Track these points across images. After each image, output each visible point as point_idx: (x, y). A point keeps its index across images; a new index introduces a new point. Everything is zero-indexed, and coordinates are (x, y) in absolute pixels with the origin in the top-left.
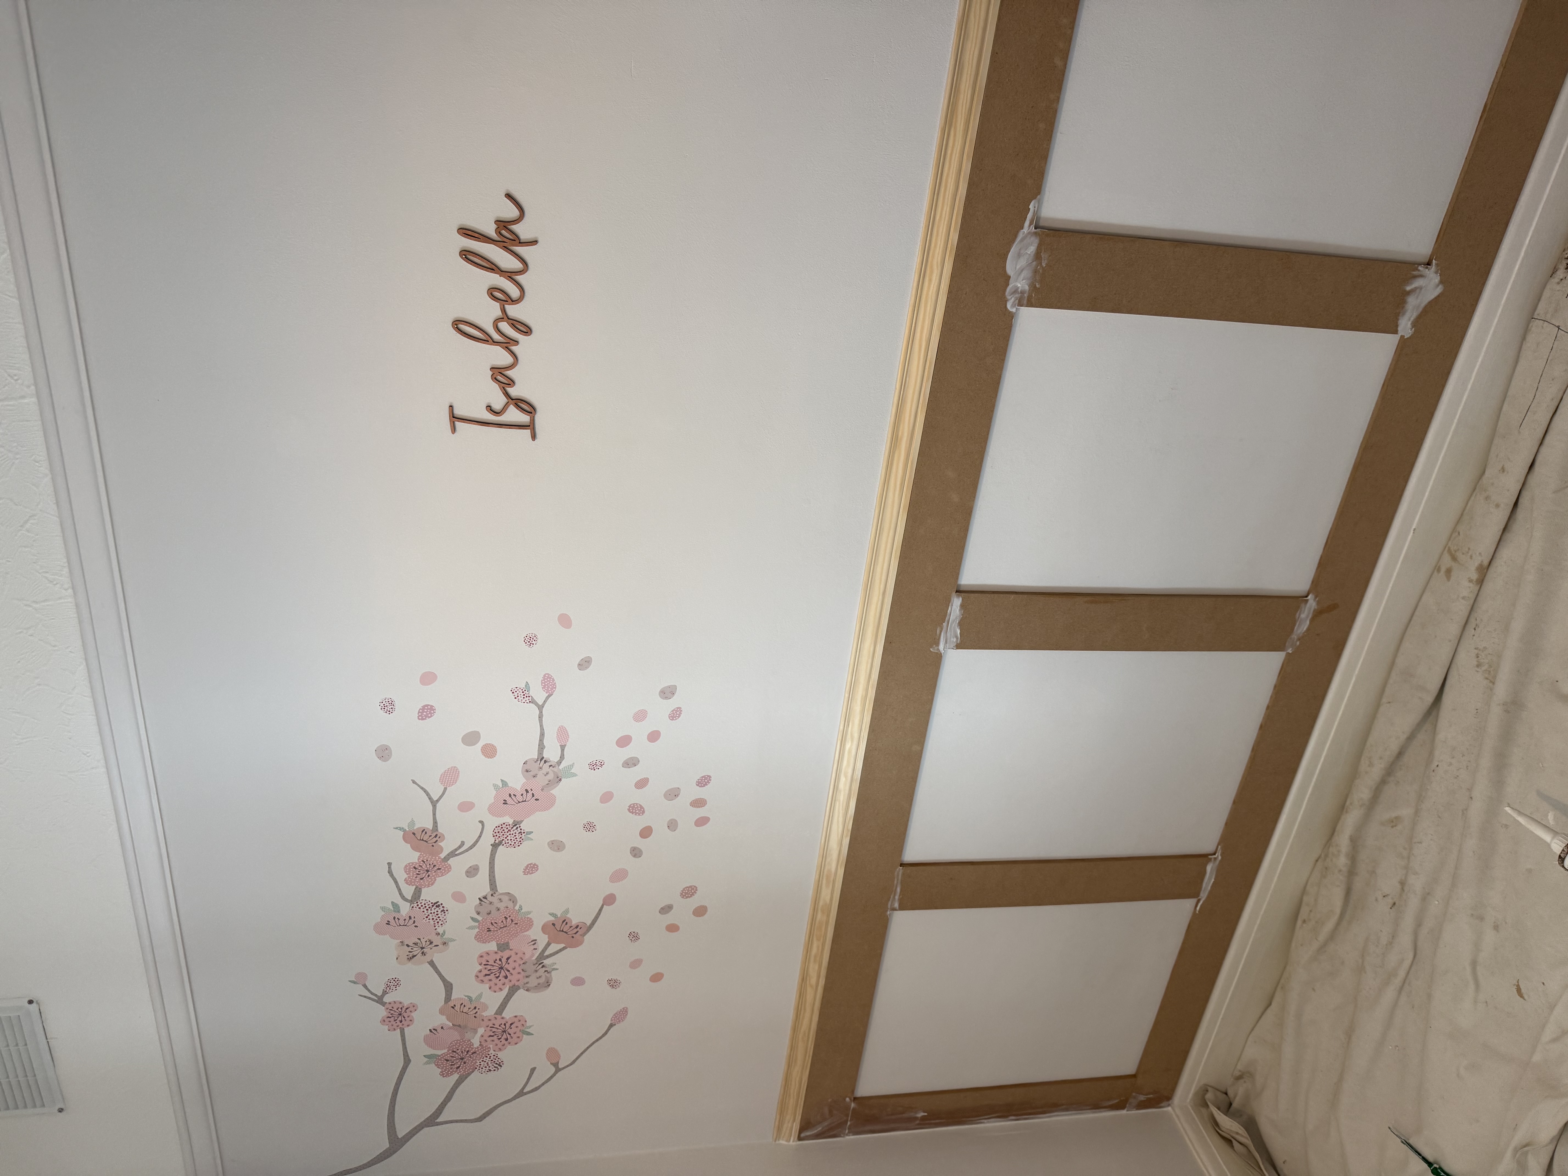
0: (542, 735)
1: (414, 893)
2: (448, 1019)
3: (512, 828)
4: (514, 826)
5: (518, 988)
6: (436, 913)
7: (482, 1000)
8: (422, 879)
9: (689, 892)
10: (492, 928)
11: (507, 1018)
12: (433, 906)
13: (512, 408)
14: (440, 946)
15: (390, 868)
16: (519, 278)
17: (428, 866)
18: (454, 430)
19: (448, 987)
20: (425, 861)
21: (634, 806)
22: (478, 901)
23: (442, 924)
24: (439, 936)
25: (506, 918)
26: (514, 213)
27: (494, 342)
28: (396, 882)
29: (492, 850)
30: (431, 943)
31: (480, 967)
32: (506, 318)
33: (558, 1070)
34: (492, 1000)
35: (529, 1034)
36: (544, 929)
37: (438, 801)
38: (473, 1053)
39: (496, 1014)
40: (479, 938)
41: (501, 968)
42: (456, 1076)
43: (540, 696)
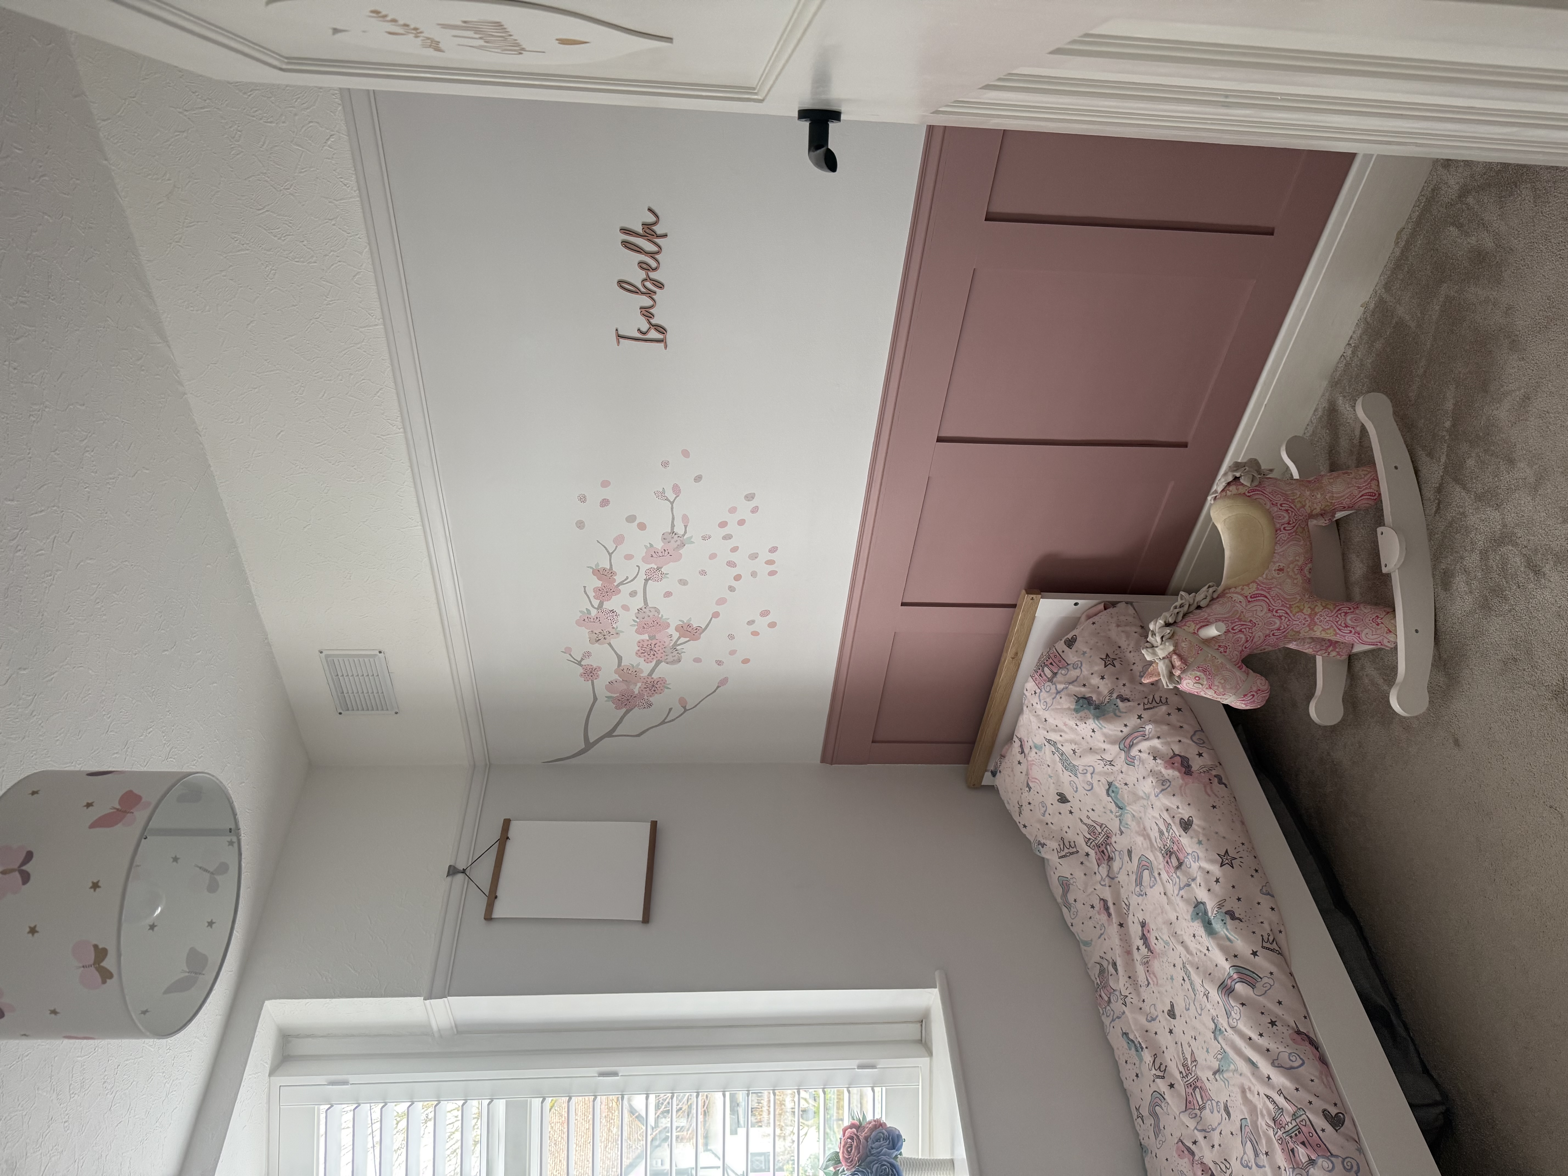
0: (673, 518)
1: (599, 604)
2: (620, 677)
4: (657, 570)
5: (662, 662)
6: (612, 616)
7: (640, 667)
8: (603, 596)
9: (765, 613)
10: (645, 627)
11: (655, 678)
12: (610, 612)
13: (653, 330)
14: (615, 635)
15: (585, 589)
16: (657, 256)
17: (607, 590)
18: (618, 343)
19: (620, 658)
20: (605, 586)
21: (730, 562)
22: (637, 611)
23: (615, 623)
24: (614, 629)
25: (654, 621)
26: (652, 219)
27: (642, 293)
28: (589, 598)
29: (645, 583)
30: (610, 633)
31: (638, 648)
32: (648, 279)
33: (686, 710)
34: (646, 667)
35: (668, 688)
36: (677, 629)
37: (612, 553)
38: (635, 697)
39: (648, 675)
40: (637, 632)
41: (651, 650)
42: (624, 710)
43: (672, 497)
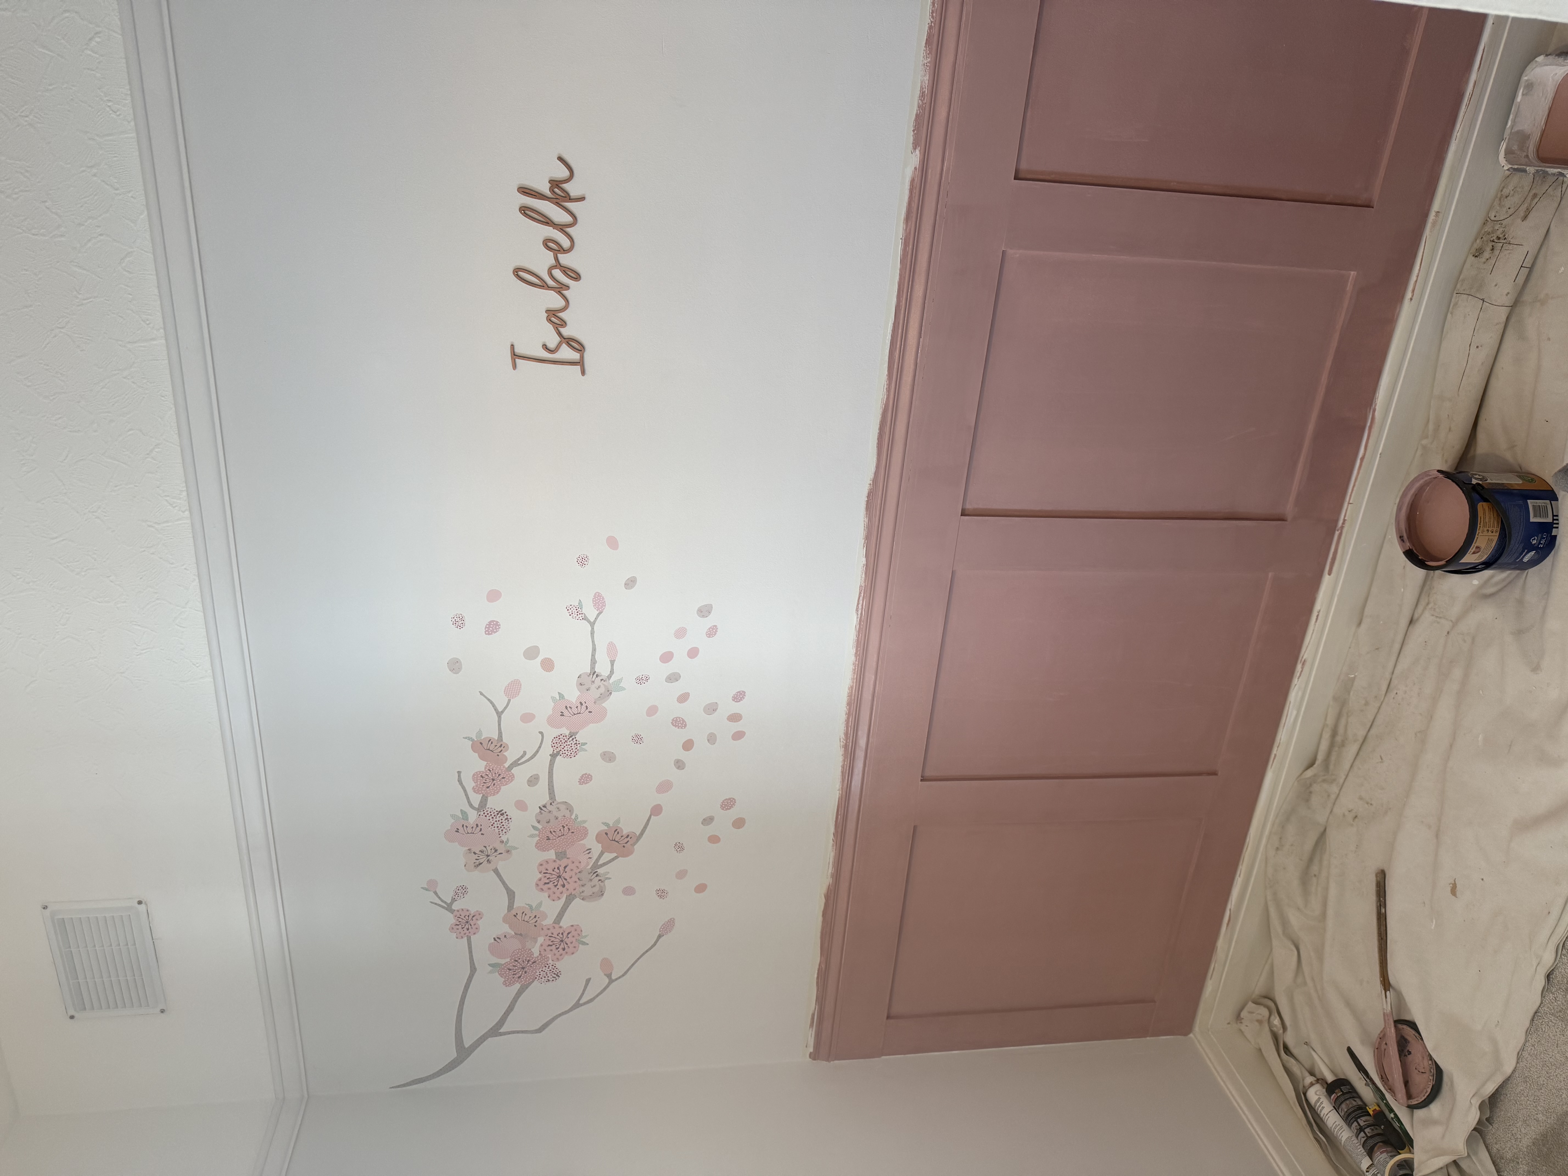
0: (594, 650)
1: (481, 802)
2: (510, 927)
3: (569, 739)
4: (570, 737)
5: (574, 897)
6: (501, 821)
7: (541, 909)
8: (488, 787)
9: (728, 804)
10: (551, 836)
11: (565, 927)
12: (498, 814)
13: (564, 346)
14: (505, 854)
15: (459, 776)
16: (569, 230)
17: (494, 775)
18: (515, 366)
19: (511, 895)
20: (491, 770)
21: (677, 720)
22: (539, 810)
23: (505, 832)
24: (503, 844)
25: (563, 826)
26: (565, 173)
27: (548, 287)
28: (465, 791)
29: (551, 760)
30: (496, 851)
31: (540, 876)
32: (558, 266)
33: (611, 981)
34: (551, 908)
35: (584, 943)
36: (598, 838)
37: (502, 712)
38: (533, 963)
39: (554, 922)
40: (539, 846)
41: (560, 876)
42: (517, 986)
43: (591, 613)
